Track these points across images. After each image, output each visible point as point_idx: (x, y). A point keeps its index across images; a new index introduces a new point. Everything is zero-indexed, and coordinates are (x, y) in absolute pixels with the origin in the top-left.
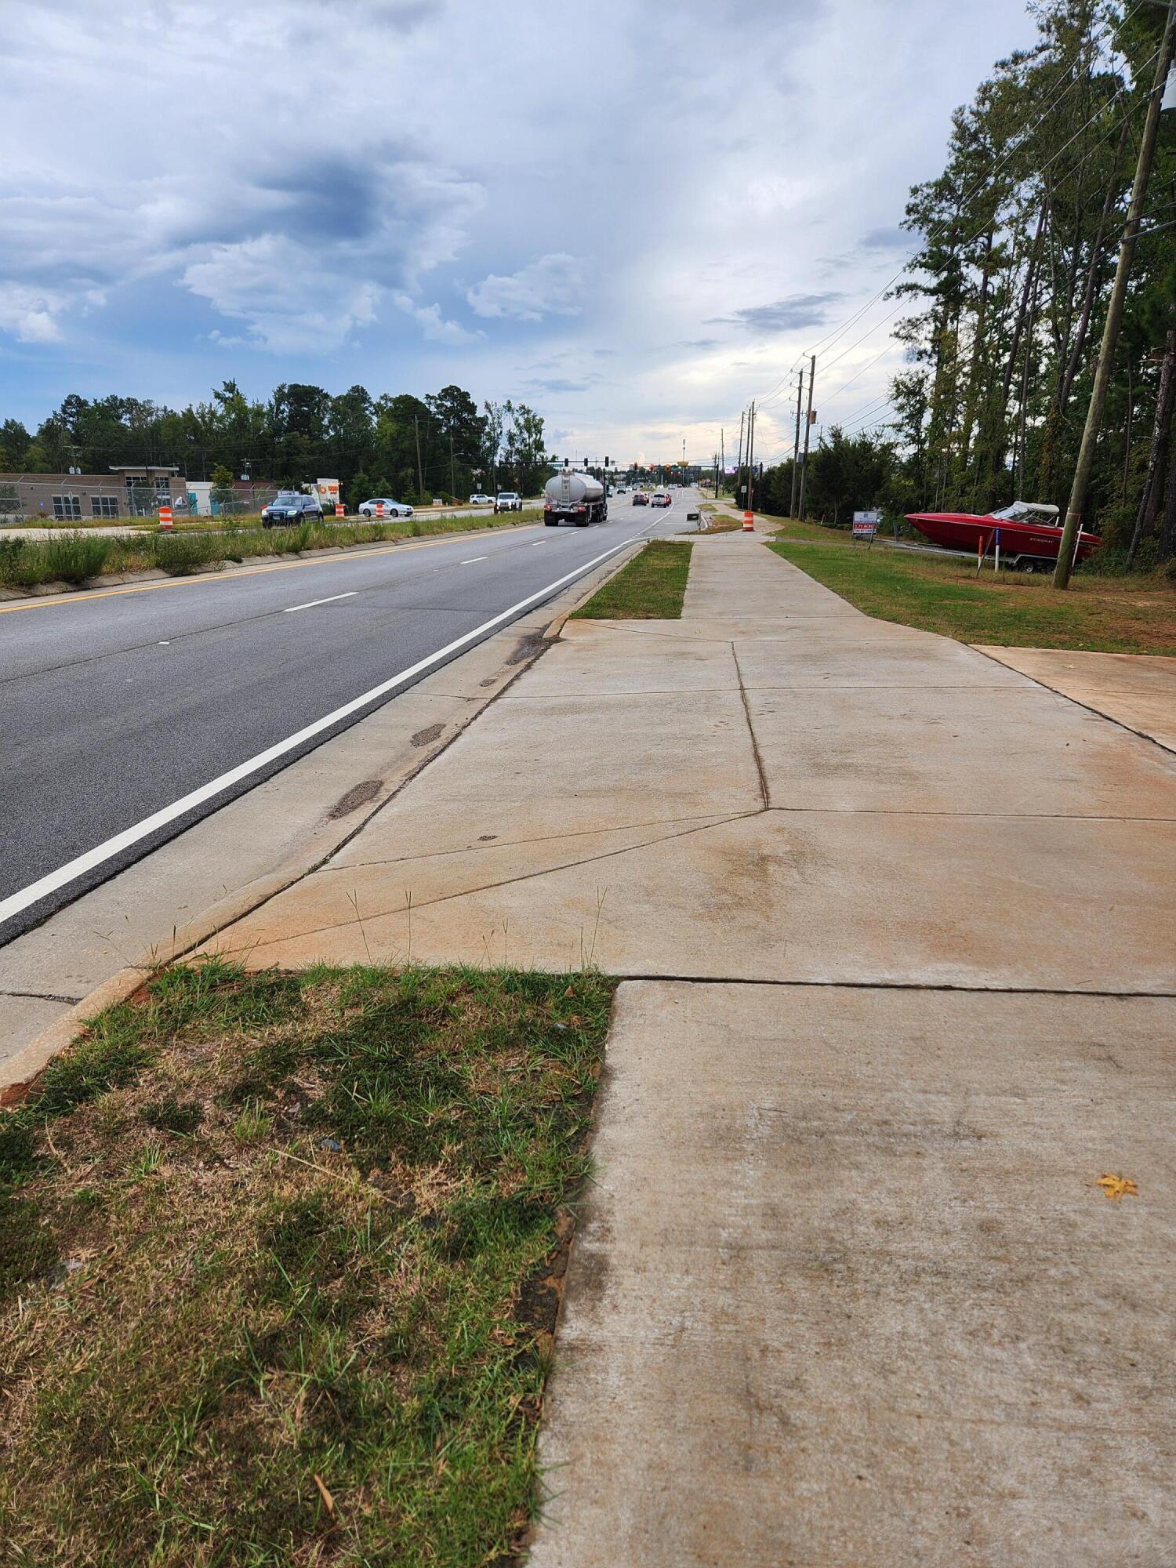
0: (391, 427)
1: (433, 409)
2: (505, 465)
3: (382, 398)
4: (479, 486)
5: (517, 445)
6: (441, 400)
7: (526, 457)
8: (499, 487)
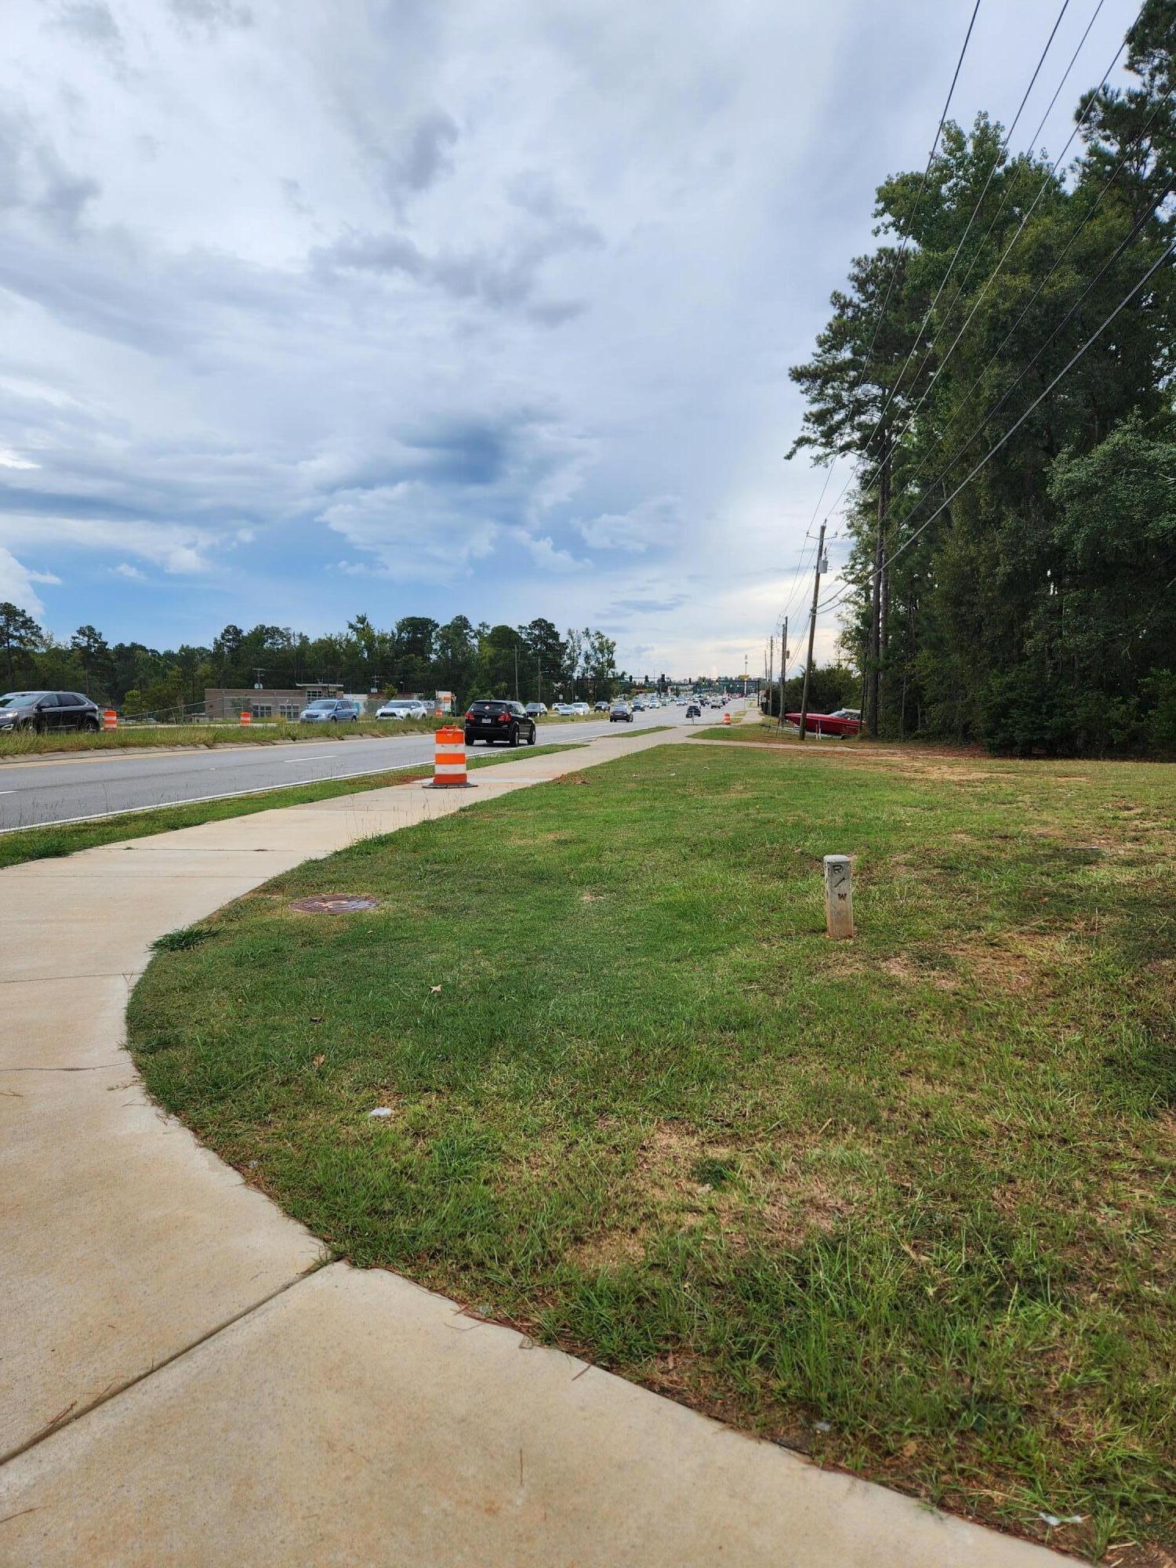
0: (489, 651)
1: (524, 636)
2: (582, 681)
3: (480, 625)
4: (561, 697)
5: (593, 663)
6: (531, 629)
7: (600, 673)
8: (577, 698)
